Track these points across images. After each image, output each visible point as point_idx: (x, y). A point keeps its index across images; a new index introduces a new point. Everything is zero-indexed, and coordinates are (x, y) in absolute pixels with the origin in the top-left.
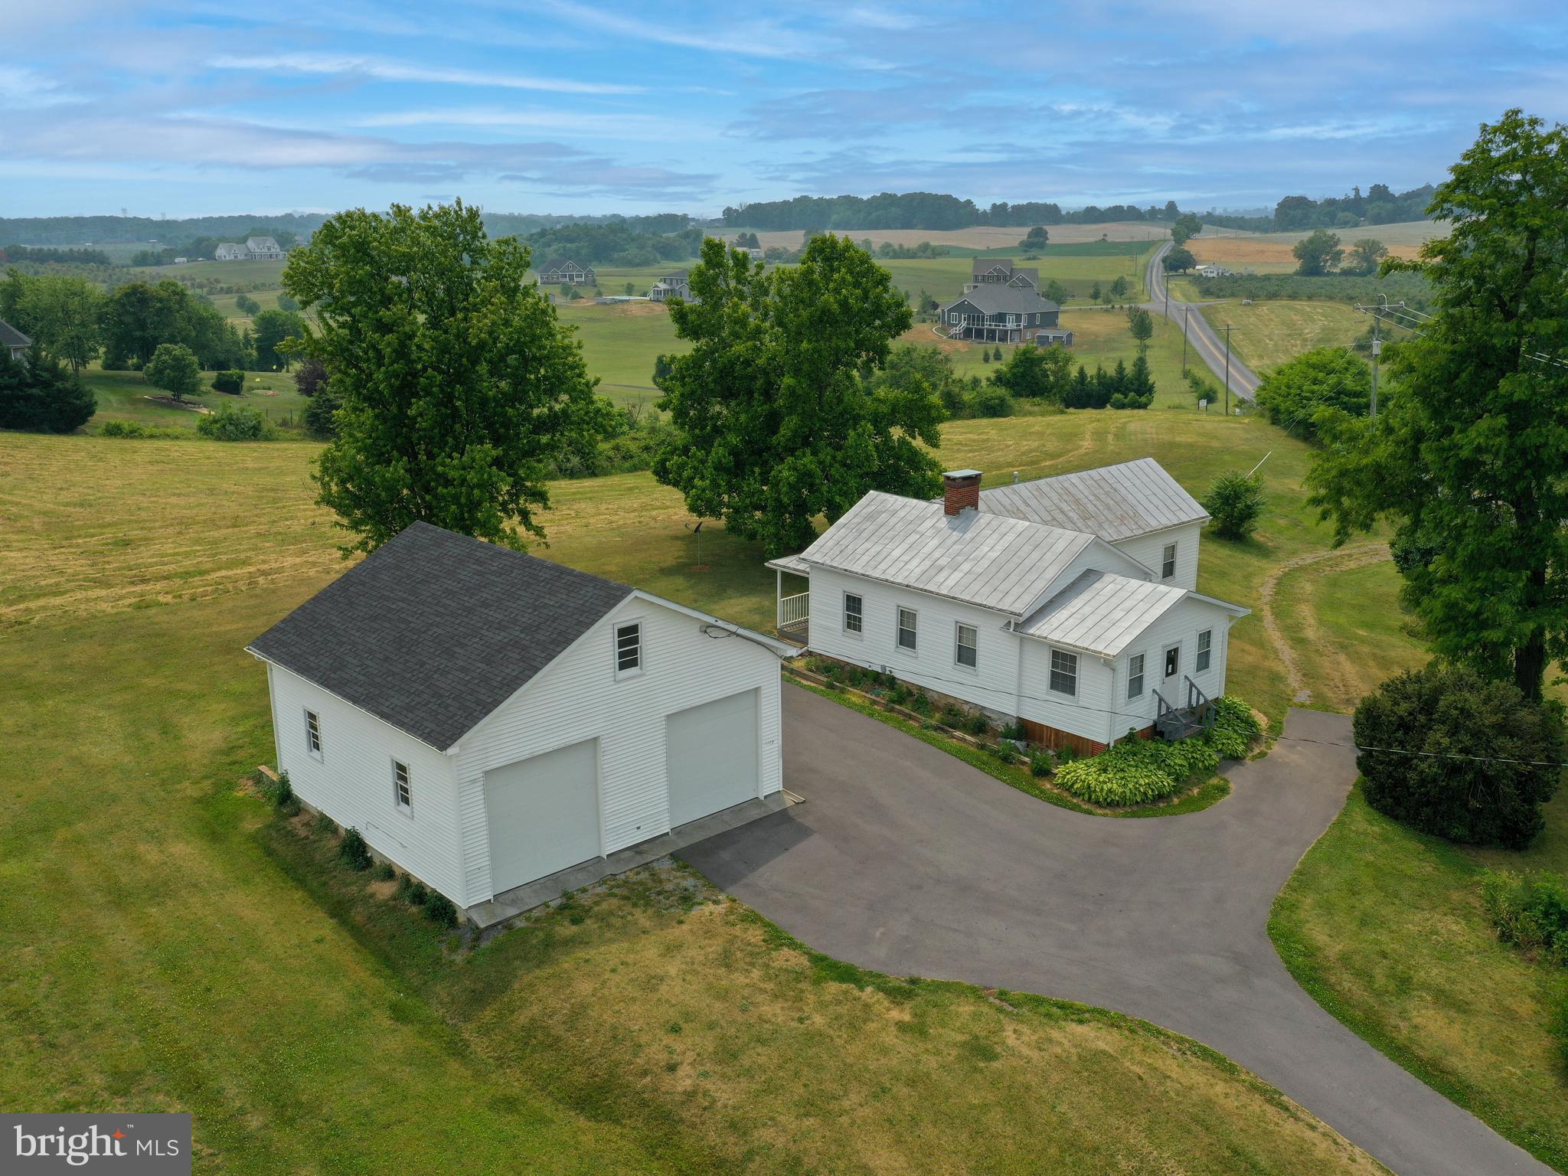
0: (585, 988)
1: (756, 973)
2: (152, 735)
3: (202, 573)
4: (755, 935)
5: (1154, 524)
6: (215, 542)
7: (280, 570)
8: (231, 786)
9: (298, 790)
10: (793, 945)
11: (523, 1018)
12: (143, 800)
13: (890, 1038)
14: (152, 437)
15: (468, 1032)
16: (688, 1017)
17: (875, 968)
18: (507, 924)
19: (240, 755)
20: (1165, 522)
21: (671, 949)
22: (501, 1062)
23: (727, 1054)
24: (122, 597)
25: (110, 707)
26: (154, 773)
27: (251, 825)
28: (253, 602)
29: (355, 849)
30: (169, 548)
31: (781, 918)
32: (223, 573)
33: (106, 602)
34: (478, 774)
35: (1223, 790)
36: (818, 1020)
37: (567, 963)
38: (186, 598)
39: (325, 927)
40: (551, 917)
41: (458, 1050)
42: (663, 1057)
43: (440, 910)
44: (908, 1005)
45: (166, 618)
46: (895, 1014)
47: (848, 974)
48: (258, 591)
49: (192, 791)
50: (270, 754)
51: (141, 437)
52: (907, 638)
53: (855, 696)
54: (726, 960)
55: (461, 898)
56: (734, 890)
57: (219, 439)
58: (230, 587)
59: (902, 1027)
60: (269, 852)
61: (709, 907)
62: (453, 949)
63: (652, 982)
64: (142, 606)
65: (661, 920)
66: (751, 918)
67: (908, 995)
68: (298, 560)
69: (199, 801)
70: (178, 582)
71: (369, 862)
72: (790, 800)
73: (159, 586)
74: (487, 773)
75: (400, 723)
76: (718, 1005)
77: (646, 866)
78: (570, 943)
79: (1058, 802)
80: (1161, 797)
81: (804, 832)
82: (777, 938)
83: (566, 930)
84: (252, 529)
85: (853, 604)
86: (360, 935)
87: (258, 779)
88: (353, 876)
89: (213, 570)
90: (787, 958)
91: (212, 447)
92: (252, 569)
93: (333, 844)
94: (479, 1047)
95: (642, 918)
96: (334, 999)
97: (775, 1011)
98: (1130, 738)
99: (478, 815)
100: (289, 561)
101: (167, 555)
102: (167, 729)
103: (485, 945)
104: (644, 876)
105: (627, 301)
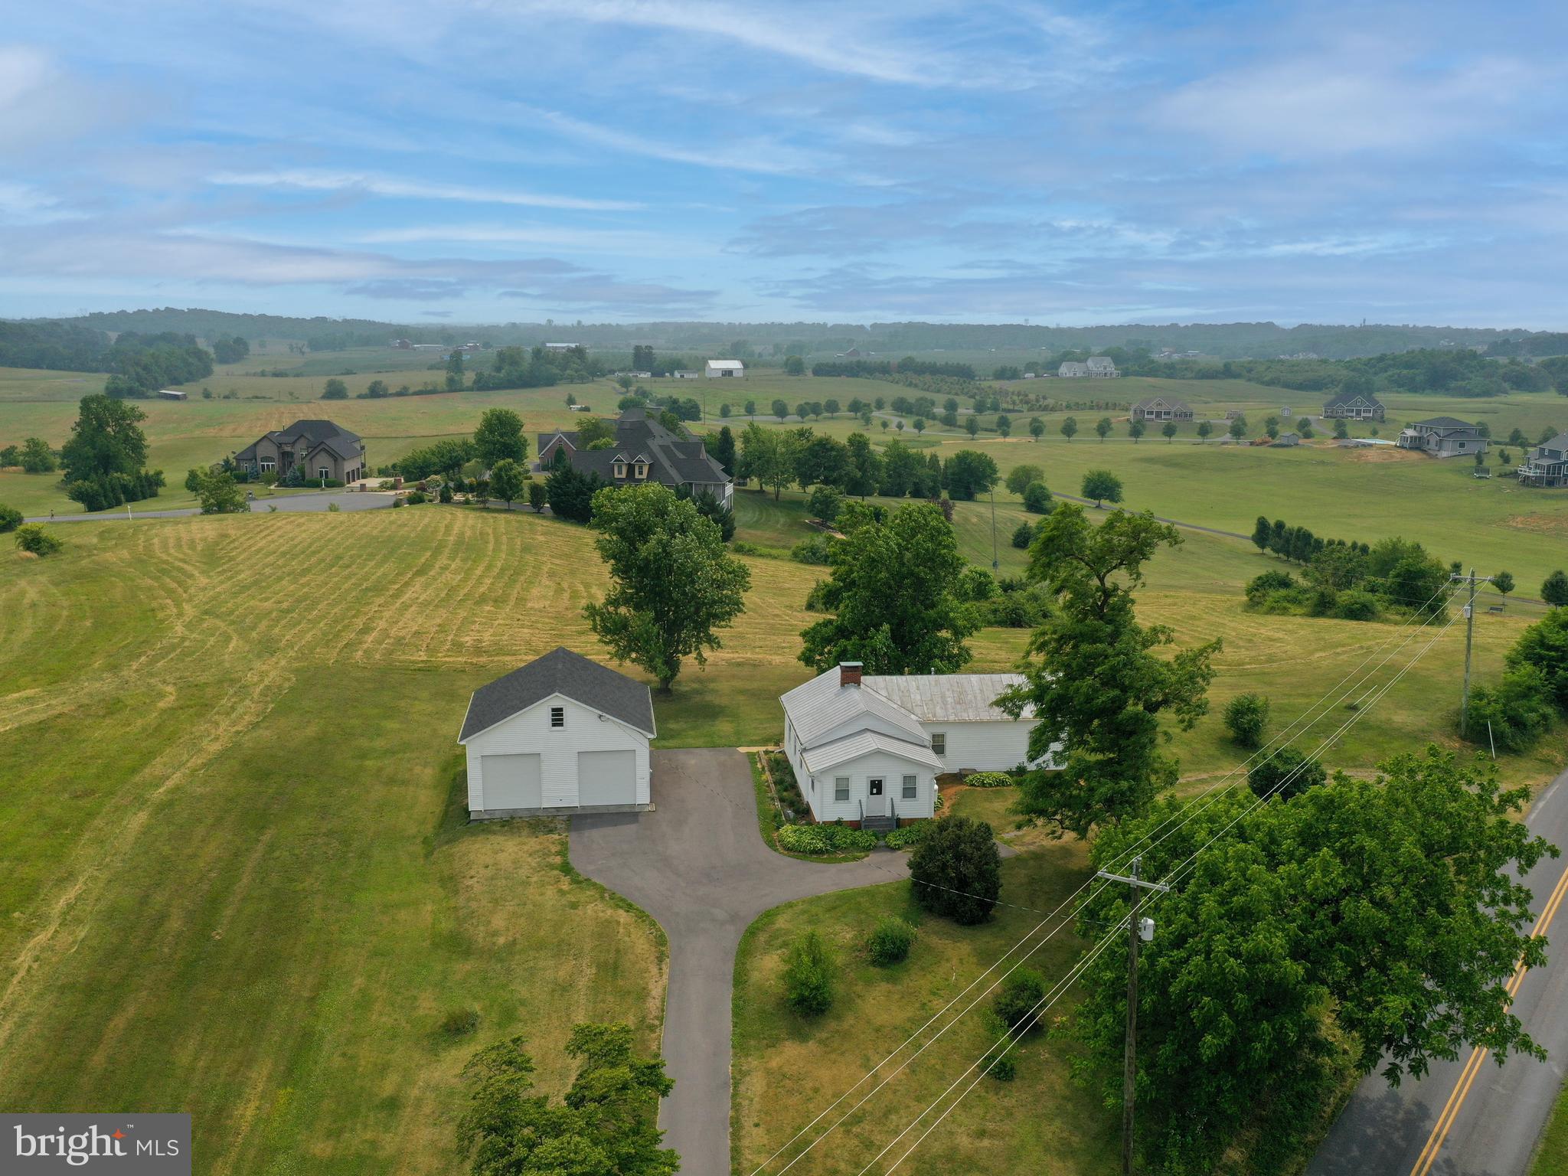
1: (537, 860)
4: (556, 849)
10: (564, 856)
11: (452, 851)
13: (551, 892)
15: (436, 851)
16: (496, 865)
17: (580, 872)
18: (481, 821)
21: (520, 844)
23: (493, 879)
31: (572, 847)
34: (478, 756)
35: (857, 859)
36: (535, 880)
40: (498, 823)
41: (428, 854)
42: (473, 874)
44: (572, 886)
46: (564, 887)
47: (568, 871)
51: (754, 555)
53: (766, 776)
54: (533, 854)
55: (470, 805)
56: (573, 833)
59: (560, 891)
61: (555, 836)
62: (461, 825)
63: (499, 852)
65: (531, 835)
66: (564, 844)
67: (579, 883)
72: (652, 809)
74: (483, 757)
76: (510, 865)
78: (491, 832)
79: (769, 843)
81: (634, 822)
82: (562, 852)
90: (557, 860)
94: (434, 857)
97: (524, 873)
98: (838, 823)
99: (477, 773)
103: (468, 826)
104: (550, 818)
105: (1371, 445)
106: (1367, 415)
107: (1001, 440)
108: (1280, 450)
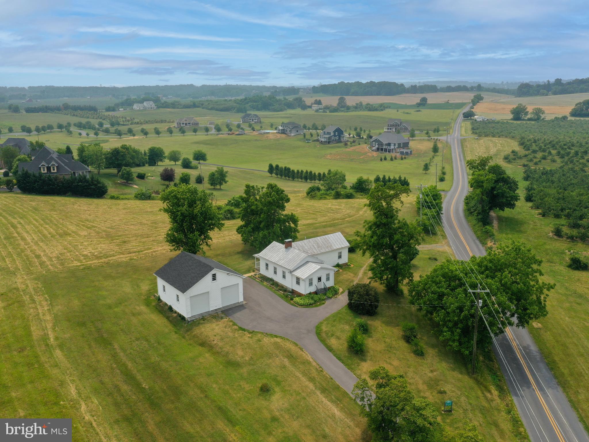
0: (203, 330)
1: (229, 329)
2: (136, 287)
3: (142, 251)
4: (231, 324)
5: (335, 248)
6: (144, 242)
7: (158, 251)
8: (150, 297)
9: (161, 298)
10: (236, 325)
11: (194, 334)
12: (136, 299)
13: (246, 338)
14: (122, 199)
15: (186, 335)
16: (217, 334)
17: (248, 329)
18: (193, 320)
19: (151, 291)
20: (338, 247)
21: (217, 325)
22: (190, 339)
23: (222, 339)
24: (127, 257)
25: (127, 281)
26: (137, 294)
27: (154, 304)
28: (153, 259)
29: (170, 308)
30: (134, 244)
31: (236, 321)
32: (146, 251)
33: (124, 258)
34: (189, 297)
35: (324, 304)
36: (237, 336)
37: (201, 326)
38: (139, 258)
39: (165, 320)
40: (200, 320)
41: (184, 337)
42: (213, 339)
43: (183, 318)
44: (251, 334)
45: (136, 262)
46: (249, 335)
47: (244, 330)
48: (153, 256)
49: (143, 298)
50: (157, 292)
51: (120, 199)
52: (275, 272)
53: (265, 283)
54: (225, 327)
55: (186, 316)
56: (229, 317)
57: (140, 199)
58: (148, 255)
59: (249, 337)
60: (157, 308)
61: (225, 319)
62: (185, 324)
63: (213, 329)
64: (131, 259)
65: (217, 321)
66: (231, 321)
67: (252, 333)
68: (161, 248)
69: (145, 299)
70: (137, 253)
71: (173, 311)
72: (244, 303)
73: (134, 254)
74: (191, 297)
75: (177, 289)
76: (222, 333)
77: (217, 313)
78: (202, 324)
79: (292, 305)
80: (311, 304)
81: (245, 308)
82: (234, 324)
83: (202, 322)
84: (151, 239)
85: (267, 265)
86: (171, 322)
87: (155, 296)
88: (170, 312)
89: (144, 251)
90: (236, 327)
91: (138, 202)
92: (152, 250)
93: (167, 307)
94: (187, 337)
95: (214, 320)
96: (167, 330)
97: (231, 334)
98: (310, 293)
99: (189, 303)
100: (160, 248)
101: (134, 246)
102: (138, 286)
103: (189, 323)
104: (216, 314)
105: (269, 133)
106: (255, 121)
107: (132, 138)
108: (240, 136)
